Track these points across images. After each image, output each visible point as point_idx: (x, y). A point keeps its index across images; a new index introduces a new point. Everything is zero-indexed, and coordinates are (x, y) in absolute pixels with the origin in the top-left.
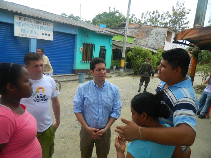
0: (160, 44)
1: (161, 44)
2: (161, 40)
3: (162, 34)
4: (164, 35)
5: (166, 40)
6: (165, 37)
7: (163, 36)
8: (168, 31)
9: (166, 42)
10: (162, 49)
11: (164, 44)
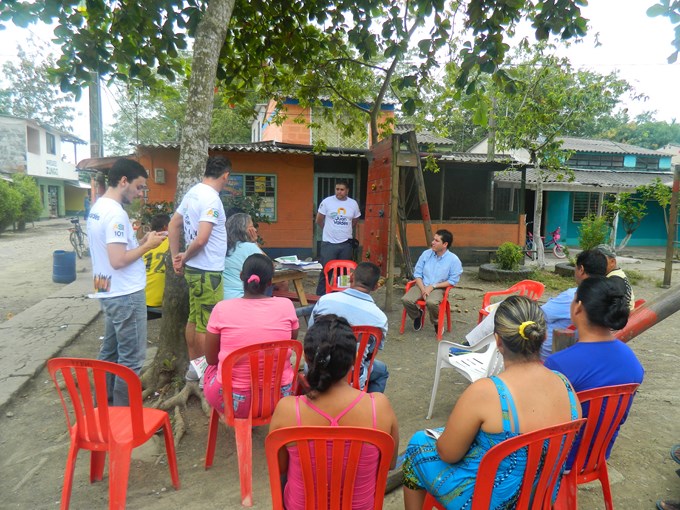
0: (12, 159)
1: (16, 158)
2: (14, 150)
3: (13, 135)
4: (21, 136)
5: (27, 149)
6: (24, 141)
7: (19, 139)
8: (28, 128)
9: (29, 155)
10: (22, 171)
11: (26, 159)
